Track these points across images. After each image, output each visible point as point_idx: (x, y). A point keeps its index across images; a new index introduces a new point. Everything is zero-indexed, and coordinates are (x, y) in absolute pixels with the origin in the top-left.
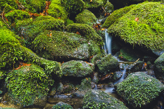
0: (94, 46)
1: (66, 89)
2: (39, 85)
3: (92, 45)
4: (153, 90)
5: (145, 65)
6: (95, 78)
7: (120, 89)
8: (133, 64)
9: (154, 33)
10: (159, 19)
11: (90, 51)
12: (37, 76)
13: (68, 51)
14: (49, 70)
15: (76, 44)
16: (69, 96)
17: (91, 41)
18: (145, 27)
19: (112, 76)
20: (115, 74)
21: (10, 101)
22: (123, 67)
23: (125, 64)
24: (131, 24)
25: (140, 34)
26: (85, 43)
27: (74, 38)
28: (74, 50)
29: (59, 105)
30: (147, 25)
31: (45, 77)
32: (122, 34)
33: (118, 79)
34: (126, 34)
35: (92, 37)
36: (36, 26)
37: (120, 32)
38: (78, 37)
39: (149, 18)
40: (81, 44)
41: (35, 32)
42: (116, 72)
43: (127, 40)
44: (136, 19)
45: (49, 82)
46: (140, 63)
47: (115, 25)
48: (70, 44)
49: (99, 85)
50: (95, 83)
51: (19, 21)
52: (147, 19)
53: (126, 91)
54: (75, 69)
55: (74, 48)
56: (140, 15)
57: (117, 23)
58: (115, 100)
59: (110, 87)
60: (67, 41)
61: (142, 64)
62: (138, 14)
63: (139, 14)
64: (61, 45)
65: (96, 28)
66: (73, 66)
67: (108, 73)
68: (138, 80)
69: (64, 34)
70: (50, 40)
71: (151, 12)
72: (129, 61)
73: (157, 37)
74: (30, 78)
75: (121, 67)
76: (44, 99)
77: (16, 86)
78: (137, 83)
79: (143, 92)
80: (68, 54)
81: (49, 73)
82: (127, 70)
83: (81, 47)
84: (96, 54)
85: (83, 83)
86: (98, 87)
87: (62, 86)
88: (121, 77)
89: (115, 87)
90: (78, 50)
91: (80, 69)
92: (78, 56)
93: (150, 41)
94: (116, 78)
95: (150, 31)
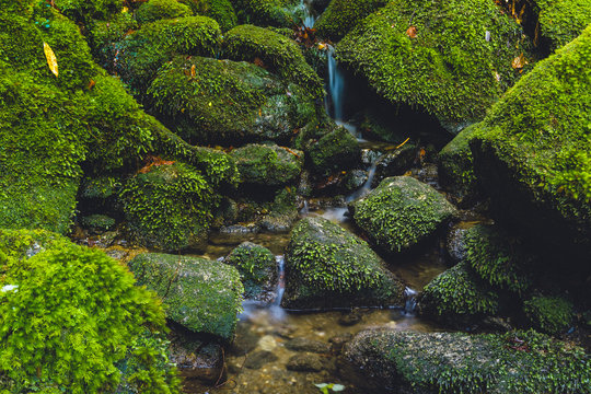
0: (300, 100)
1: (243, 211)
2: (196, 207)
3: (295, 98)
4: (425, 218)
5: (422, 153)
6: (304, 186)
7: (361, 214)
8: (393, 151)
9: (450, 76)
10: (464, 38)
11: (293, 114)
12: (194, 188)
13: (241, 120)
14: (216, 174)
15: (257, 98)
16: (251, 228)
17: (295, 86)
18: (430, 58)
19: (344, 180)
20: (351, 176)
21: (134, 239)
22: (370, 160)
23: (376, 151)
24: (396, 47)
25: (414, 77)
26: (280, 94)
27: (250, 78)
28: (255, 116)
29: (245, 248)
30: (434, 53)
31: (206, 190)
32: (373, 74)
33: (357, 190)
34: (381, 75)
35: (295, 73)
36: (148, 42)
37: (367, 66)
38: (261, 76)
39: (443, 30)
40: (270, 95)
41: (150, 60)
42: (354, 172)
43: (383, 89)
44: (411, 30)
45: (213, 200)
46: (410, 150)
47: (355, 41)
48: (244, 100)
49: (311, 202)
50: (304, 196)
51: (98, 24)
52: (437, 32)
53: (373, 220)
54: (264, 167)
55: (253, 108)
56: (420, 18)
57: (361, 33)
58: (353, 238)
59: (339, 206)
60: (237, 90)
61: (414, 152)
62: (416, 14)
63: (420, 15)
64: (222, 102)
65: (303, 40)
66: (259, 160)
67: (334, 173)
68: (399, 196)
69: (227, 70)
70: (194, 89)
71: (449, 13)
72: (385, 141)
73: (454, 85)
74: (179, 193)
75: (366, 160)
76: (204, 235)
77: (149, 210)
78: (398, 204)
79: (407, 223)
80: (241, 126)
81: (215, 180)
82: (379, 168)
83: (269, 105)
84: (306, 121)
85: (278, 200)
86: (309, 205)
87: (234, 206)
88: (363, 185)
89: (352, 209)
90: (263, 115)
91: (273, 168)
92: (264, 131)
93: (437, 97)
94: (353, 185)
95: (440, 70)
